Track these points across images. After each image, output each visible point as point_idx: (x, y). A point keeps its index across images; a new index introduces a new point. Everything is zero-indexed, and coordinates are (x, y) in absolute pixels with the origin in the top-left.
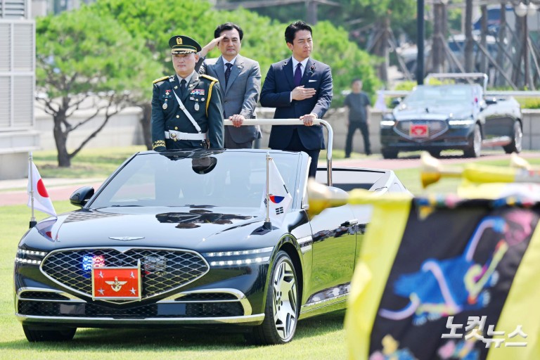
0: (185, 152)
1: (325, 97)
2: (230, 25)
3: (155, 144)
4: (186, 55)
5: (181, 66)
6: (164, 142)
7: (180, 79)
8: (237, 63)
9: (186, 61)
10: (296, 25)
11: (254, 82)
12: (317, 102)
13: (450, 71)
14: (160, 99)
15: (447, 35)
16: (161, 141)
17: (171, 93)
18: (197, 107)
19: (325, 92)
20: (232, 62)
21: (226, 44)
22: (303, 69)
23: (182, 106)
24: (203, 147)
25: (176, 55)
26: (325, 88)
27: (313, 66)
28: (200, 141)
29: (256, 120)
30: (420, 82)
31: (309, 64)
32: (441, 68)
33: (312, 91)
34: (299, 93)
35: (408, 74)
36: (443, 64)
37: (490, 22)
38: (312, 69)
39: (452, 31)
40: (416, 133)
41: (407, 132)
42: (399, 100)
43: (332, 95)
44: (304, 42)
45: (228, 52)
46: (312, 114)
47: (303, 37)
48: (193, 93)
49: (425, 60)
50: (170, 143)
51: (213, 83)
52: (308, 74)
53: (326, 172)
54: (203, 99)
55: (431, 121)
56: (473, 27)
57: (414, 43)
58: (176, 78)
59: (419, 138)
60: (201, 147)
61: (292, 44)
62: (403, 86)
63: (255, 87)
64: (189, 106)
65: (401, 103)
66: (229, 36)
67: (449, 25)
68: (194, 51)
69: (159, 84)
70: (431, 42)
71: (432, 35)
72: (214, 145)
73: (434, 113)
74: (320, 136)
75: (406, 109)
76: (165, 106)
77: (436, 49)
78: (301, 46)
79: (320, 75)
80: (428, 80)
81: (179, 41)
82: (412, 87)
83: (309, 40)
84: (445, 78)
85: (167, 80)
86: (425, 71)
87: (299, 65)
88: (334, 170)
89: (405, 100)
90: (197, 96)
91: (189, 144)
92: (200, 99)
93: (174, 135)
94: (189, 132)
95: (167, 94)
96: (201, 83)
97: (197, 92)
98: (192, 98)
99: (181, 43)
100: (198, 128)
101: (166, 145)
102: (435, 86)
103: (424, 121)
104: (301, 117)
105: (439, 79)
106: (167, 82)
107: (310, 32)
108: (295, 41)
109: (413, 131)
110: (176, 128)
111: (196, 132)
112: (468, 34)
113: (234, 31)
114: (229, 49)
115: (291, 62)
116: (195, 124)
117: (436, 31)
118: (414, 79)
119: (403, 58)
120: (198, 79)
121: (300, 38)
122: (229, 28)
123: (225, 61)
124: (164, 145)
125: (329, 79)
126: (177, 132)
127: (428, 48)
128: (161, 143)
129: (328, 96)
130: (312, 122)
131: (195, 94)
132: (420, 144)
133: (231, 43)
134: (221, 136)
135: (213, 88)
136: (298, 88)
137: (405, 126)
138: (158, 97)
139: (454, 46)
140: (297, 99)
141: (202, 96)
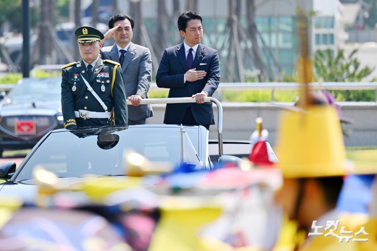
0: (93, 129)
1: (214, 78)
2: (122, 16)
3: (67, 123)
4: (91, 44)
5: (88, 53)
6: (74, 121)
7: (87, 65)
8: (130, 50)
9: (92, 49)
10: (188, 14)
11: (146, 66)
12: (207, 82)
13: (58, 63)
14: (69, 82)
15: (55, 23)
16: (72, 120)
17: (79, 77)
18: (103, 88)
19: (214, 74)
20: (126, 49)
21: (119, 33)
22: (194, 54)
23: (90, 88)
24: (109, 124)
25: (83, 44)
26: (214, 70)
27: (203, 51)
28: (106, 119)
29: (148, 99)
30: (26, 75)
31: (199, 49)
32: (48, 59)
33: (203, 73)
34: (192, 75)
35: (12, 67)
36: (50, 54)
37: (102, 8)
38: (202, 54)
39: (60, 19)
40: (22, 130)
41: (12, 129)
42: (3, 94)
43: (220, 76)
44: (196, 30)
45: (122, 40)
46: (203, 93)
47: (195, 26)
48: (99, 76)
49: (31, 50)
50: (80, 121)
51: (116, 67)
52: (199, 59)
53: (217, 145)
54: (108, 81)
55: (37, 116)
56: (82, 14)
57: (18, 32)
58: (83, 64)
59: (25, 136)
60: (107, 124)
61: (185, 32)
62: (8, 80)
63: (147, 70)
64: (96, 87)
65: (5, 98)
66: (122, 26)
67: (56, 13)
68: (98, 39)
69: (68, 69)
70: (37, 31)
71: (39, 24)
72: (120, 122)
73: (42, 108)
74: (210, 113)
75: (11, 104)
76: (74, 88)
77: (43, 38)
78: (193, 33)
79: (209, 58)
80: (35, 72)
81: (85, 32)
82: (17, 80)
83: (199, 28)
84: (53, 70)
85: (75, 65)
86: (31, 63)
87: (191, 50)
88: (224, 143)
89: (10, 94)
90: (102, 79)
91: (97, 121)
92: (105, 81)
93: (83, 114)
94: (97, 111)
95: (76, 77)
96: (106, 67)
97: (103, 75)
98: (98, 81)
99: (87, 33)
100: (105, 107)
101: (77, 123)
102: (42, 79)
103: (31, 117)
104: (193, 96)
105: (46, 71)
106: (75, 67)
107: (200, 21)
108: (187, 29)
109: (19, 127)
110: (86, 108)
111: (103, 111)
112: (77, 21)
113: (126, 21)
114: (122, 37)
115: (183, 47)
116: (102, 104)
117: (43, 18)
118: (19, 71)
119: (6, 48)
120: (102, 64)
121: (192, 27)
122: (122, 19)
123: (119, 48)
124: (75, 124)
125: (217, 62)
126: (86, 111)
127: (34, 38)
128: (72, 122)
129: (217, 77)
130: (203, 99)
131: (101, 77)
132: (26, 141)
133: (125, 32)
134: (125, 114)
135: (117, 71)
136: (190, 70)
137: (10, 122)
138: (67, 81)
139: (62, 35)
140: (190, 80)
141: (107, 79)
